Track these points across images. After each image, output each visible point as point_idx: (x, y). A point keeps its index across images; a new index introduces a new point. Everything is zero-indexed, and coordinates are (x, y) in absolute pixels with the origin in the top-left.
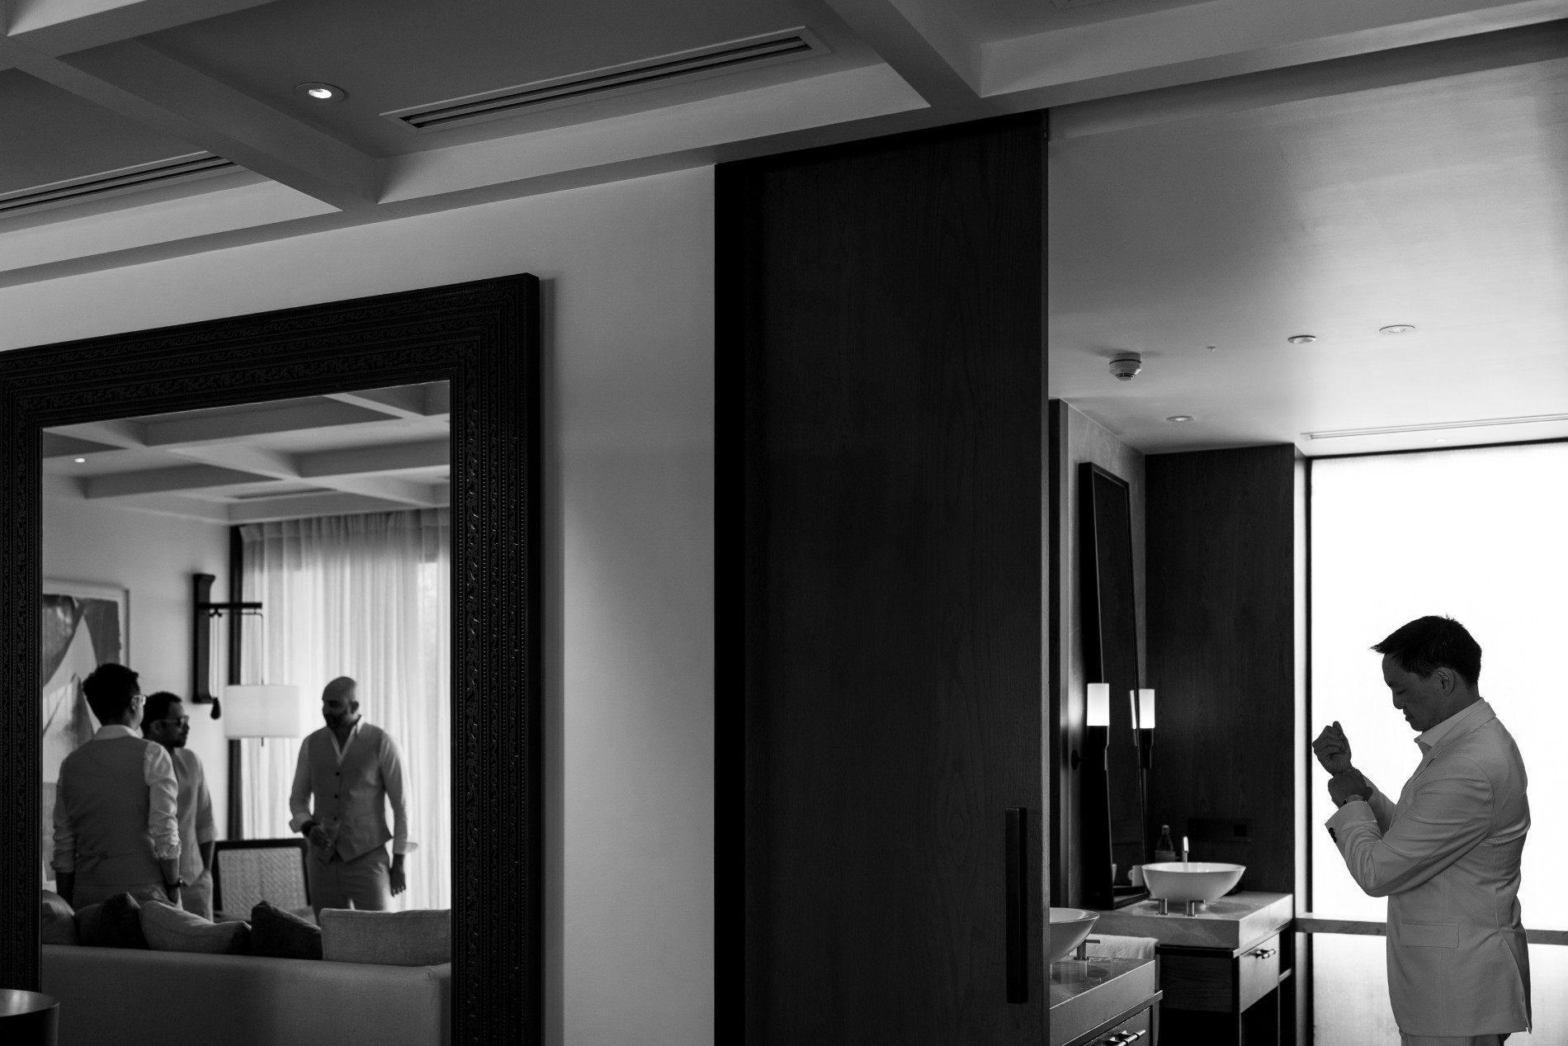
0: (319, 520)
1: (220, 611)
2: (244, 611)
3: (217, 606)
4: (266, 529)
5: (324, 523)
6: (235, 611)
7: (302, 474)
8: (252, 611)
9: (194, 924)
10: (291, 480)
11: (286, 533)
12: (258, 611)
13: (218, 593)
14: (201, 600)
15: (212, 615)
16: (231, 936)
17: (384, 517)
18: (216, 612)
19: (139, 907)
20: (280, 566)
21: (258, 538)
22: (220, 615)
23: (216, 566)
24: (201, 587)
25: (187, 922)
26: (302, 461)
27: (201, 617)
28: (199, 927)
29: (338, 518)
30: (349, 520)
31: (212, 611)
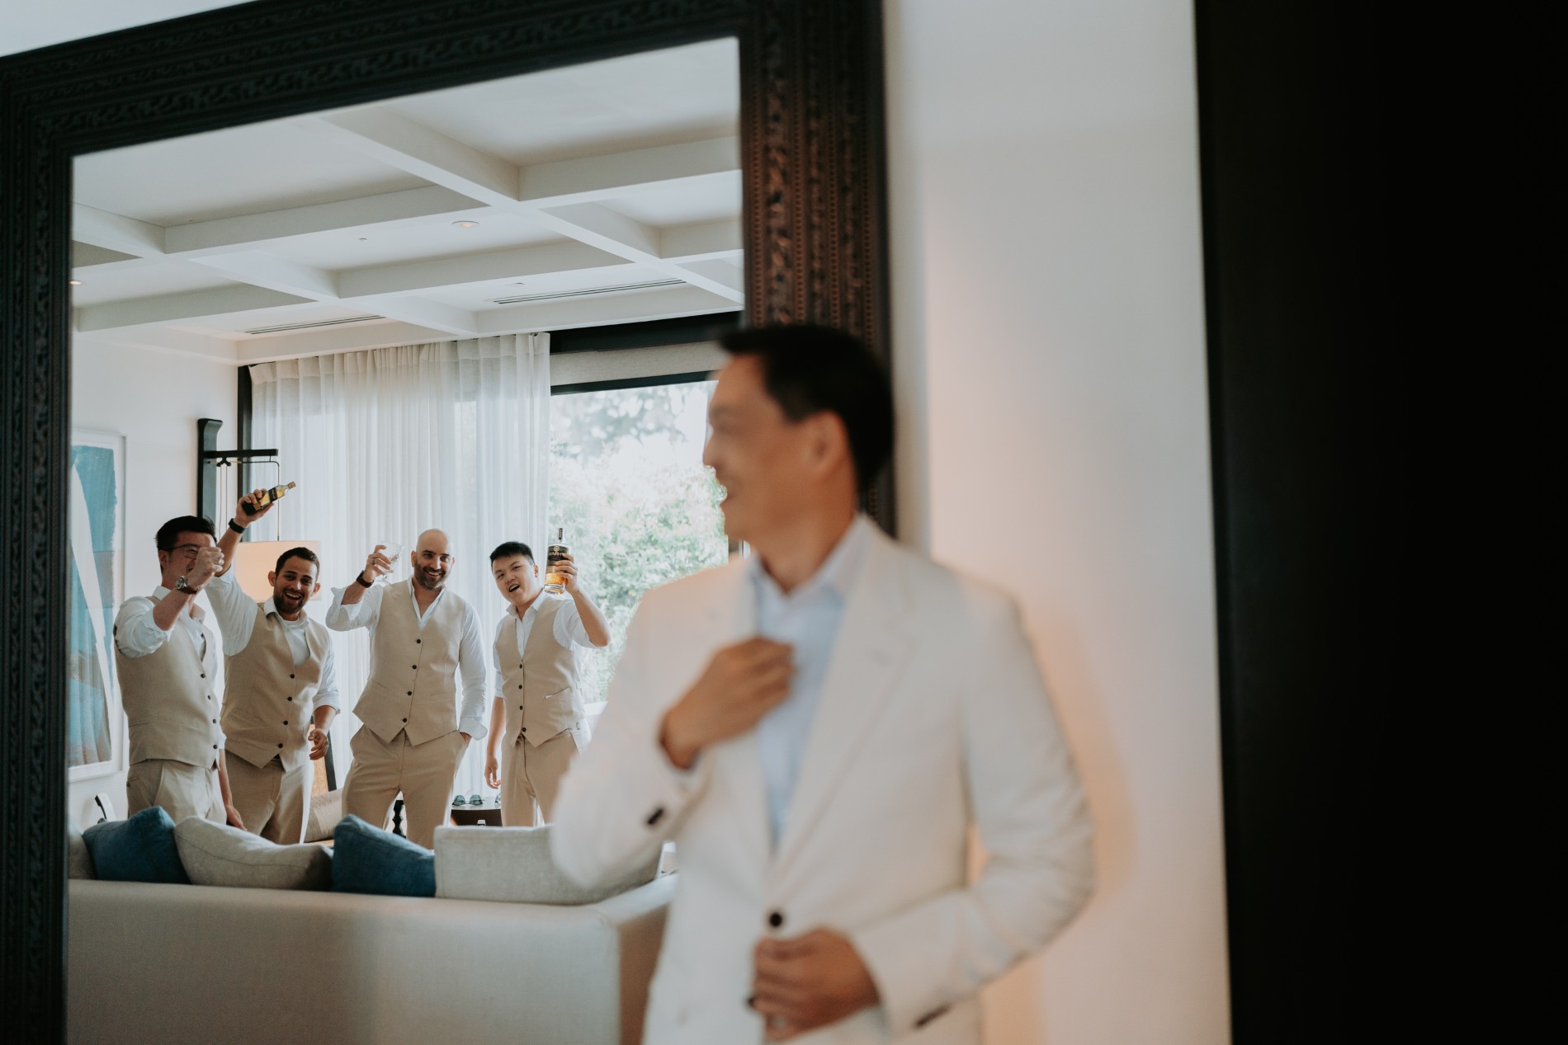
0: (342, 355)
1: (228, 459)
2: (254, 459)
3: (225, 455)
4: (279, 368)
5: (348, 359)
6: (245, 459)
7: (340, 294)
8: (267, 458)
9: (250, 848)
10: (328, 304)
11: (304, 371)
12: (273, 458)
13: (225, 440)
14: (207, 448)
15: (219, 465)
16: (306, 865)
17: (415, 350)
18: (224, 461)
19: (175, 825)
20: (297, 410)
21: (270, 379)
22: (229, 464)
23: (224, 410)
24: (207, 433)
25: (241, 845)
26: (342, 279)
27: (206, 467)
28: (258, 853)
29: (365, 353)
30: (377, 354)
31: (219, 460)
